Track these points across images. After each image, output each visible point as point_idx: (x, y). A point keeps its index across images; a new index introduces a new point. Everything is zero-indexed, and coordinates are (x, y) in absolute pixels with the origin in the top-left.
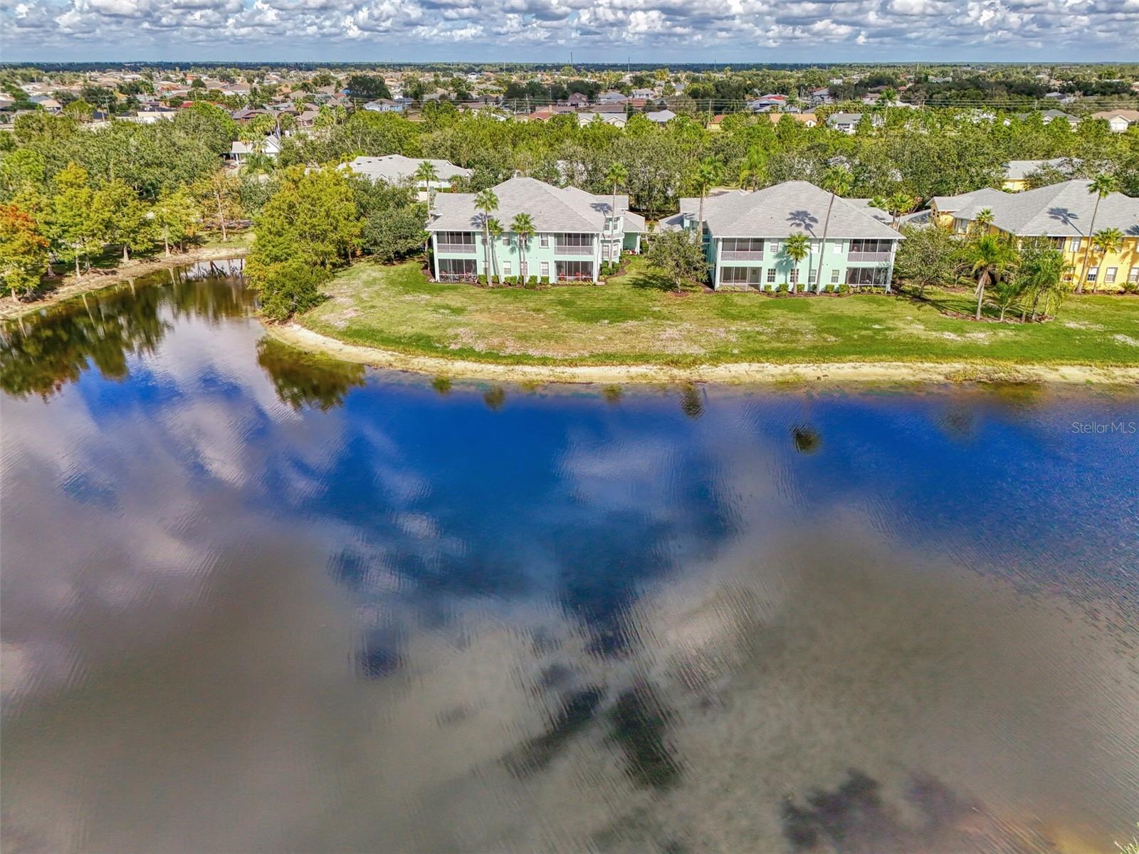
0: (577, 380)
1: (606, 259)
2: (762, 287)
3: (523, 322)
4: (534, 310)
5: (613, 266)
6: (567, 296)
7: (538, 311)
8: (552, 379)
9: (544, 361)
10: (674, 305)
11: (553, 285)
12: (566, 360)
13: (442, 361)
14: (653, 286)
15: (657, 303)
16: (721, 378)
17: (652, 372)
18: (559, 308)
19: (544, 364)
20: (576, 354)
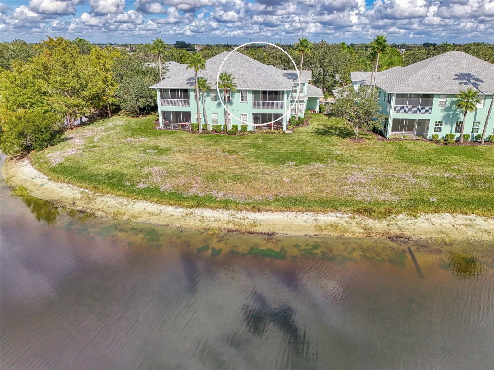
0: (258, 229)
1: (294, 114)
2: (429, 136)
3: (215, 162)
4: (229, 152)
5: (299, 119)
6: (260, 140)
7: (230, 152)
8: (231, 226)
9: (226, 205)
10: (354, 149)
11: (251, 132)
12: (249, 204)
13: (125, 201)
14: (332, 134)
15: (339, 148)
16: (426, 233)
17: (343, 222)
18: (251, 150)
19: (226, 208)
20: (260, 198)
